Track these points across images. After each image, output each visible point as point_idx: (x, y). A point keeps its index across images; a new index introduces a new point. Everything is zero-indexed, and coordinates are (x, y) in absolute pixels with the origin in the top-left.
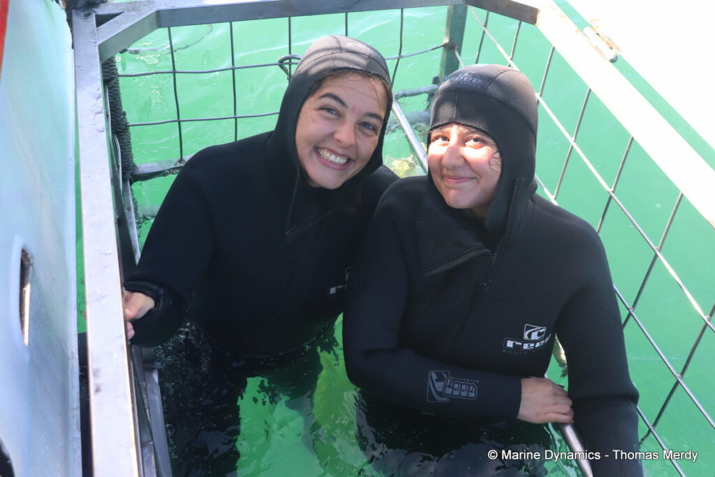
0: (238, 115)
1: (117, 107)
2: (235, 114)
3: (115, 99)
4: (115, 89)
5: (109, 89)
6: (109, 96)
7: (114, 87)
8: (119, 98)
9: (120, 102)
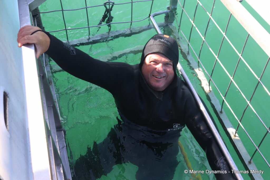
0: (90, 26)
1: (40, 25)
2: (88, 26)
3: (39, 22)
4: (39, 18)
5: (36, 18)
6: (37, 21)
7: (38, 18)
8: (41, 22)
9: (42, 23)
